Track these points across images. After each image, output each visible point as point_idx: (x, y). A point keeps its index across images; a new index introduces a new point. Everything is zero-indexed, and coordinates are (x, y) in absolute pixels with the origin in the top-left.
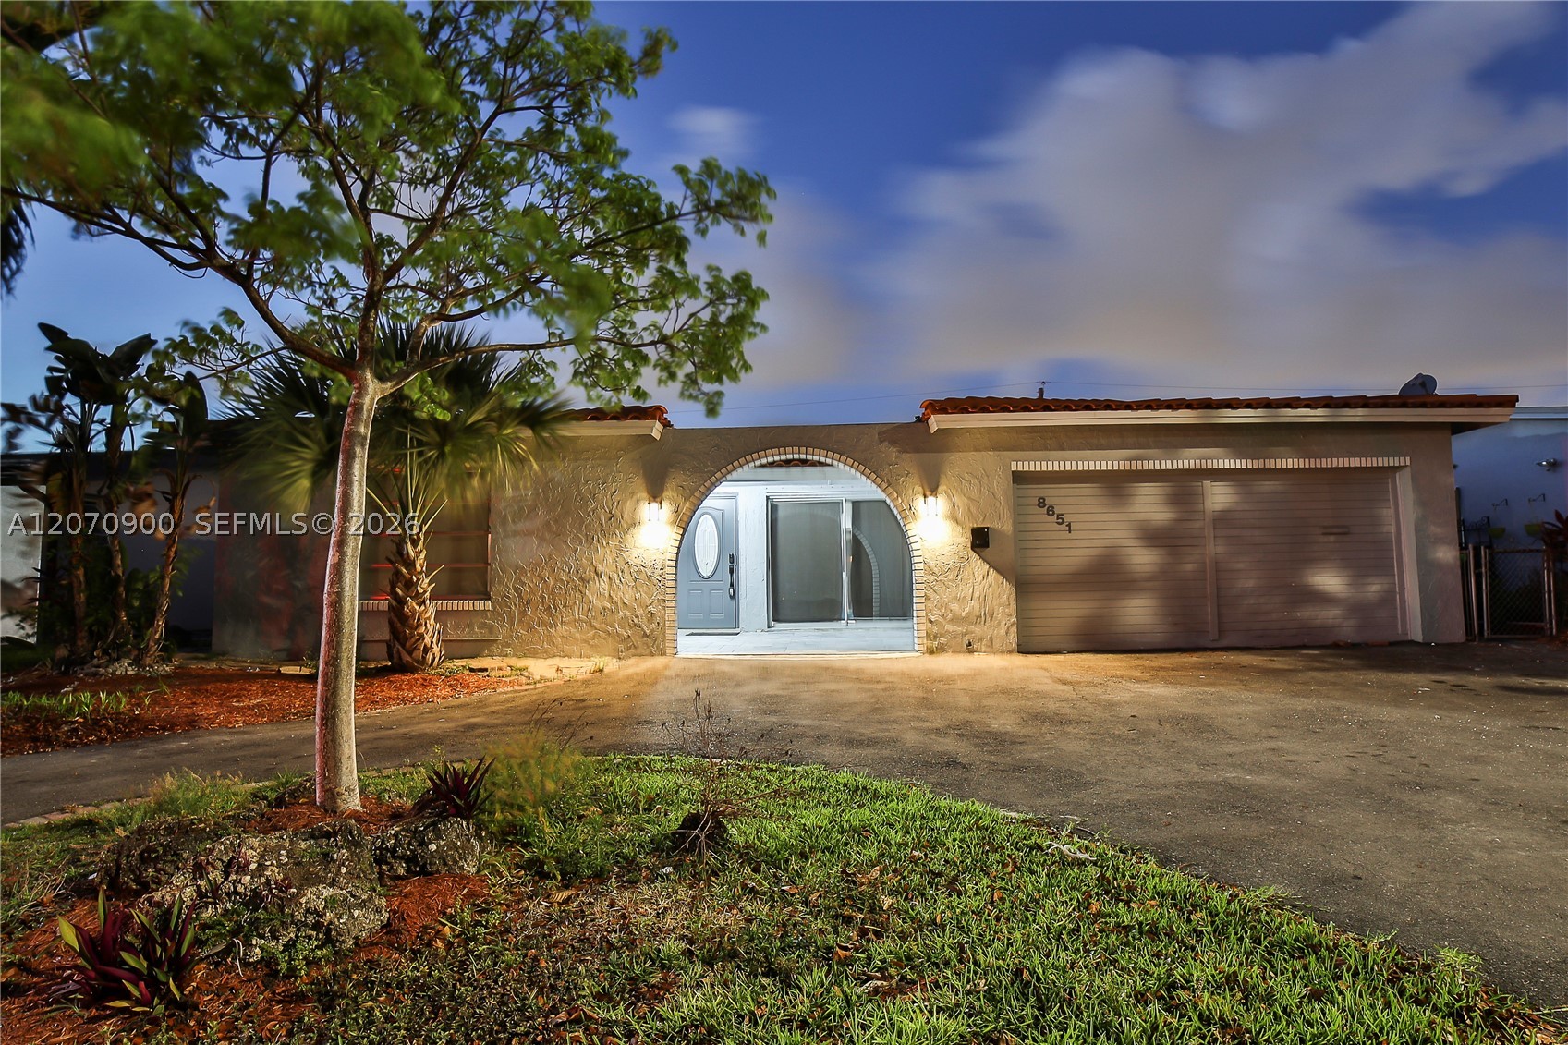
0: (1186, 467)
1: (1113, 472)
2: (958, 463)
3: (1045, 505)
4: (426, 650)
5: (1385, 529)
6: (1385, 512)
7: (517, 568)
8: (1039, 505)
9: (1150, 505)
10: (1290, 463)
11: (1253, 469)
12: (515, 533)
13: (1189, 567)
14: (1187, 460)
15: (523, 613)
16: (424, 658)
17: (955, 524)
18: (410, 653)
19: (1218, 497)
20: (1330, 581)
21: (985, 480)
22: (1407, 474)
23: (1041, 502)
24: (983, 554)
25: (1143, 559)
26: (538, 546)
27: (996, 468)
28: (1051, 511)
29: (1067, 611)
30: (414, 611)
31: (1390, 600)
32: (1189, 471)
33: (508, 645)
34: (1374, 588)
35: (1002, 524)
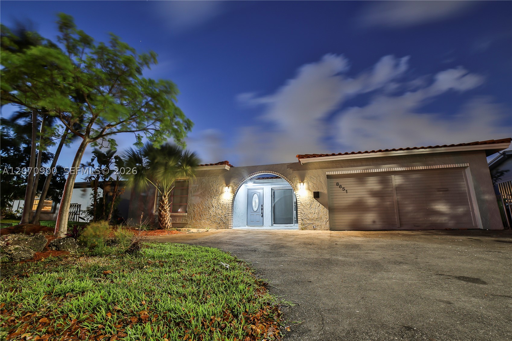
0: (384, 171)
1: (359, 174)
2: (311, 173)
3: (339, 185)
4: (166, 224)
5: (463, 189)
6: (462, 183)
7: (194, 205)
8: (337, 185)
9: (373, 184)
10: (421, 168)
11: (407, 170)
12: (194, 196)
13: (388, 203)
14: (384, 168)
15: (194, 216)
16: (165, 226)
17: (309, 191)
18: (162, 224)
19: (397, 180)
20: (442, 207)
21: (318, 178)
22: (468, 169)
23: (337, 184)
24: (318, 200)
25: (371, 201)
26: (199, 199)
27: (322, 174)
28: (340, 187)
29: (347, 218)
30: (163, 213)
31: (468, 214)
32: (385, 172)
33: (190, 225)
34: (461, 210)
35: (324, 190)
